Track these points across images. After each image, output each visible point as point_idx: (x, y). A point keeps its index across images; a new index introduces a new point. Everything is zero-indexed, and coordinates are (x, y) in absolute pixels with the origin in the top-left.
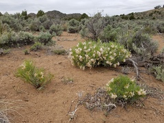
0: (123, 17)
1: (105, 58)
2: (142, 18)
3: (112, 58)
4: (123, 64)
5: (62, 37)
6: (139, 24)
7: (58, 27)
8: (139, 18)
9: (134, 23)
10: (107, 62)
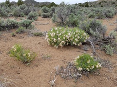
0: (81, 5)
1: (72, 40)
2: (94, 6)
3: (77, 40)
4: (84, 44)
5: (38, 22)
6: (92, 10)
7: (35, 14)
8: (91, 6)
9: (88, 10)
10: (74, 43)
